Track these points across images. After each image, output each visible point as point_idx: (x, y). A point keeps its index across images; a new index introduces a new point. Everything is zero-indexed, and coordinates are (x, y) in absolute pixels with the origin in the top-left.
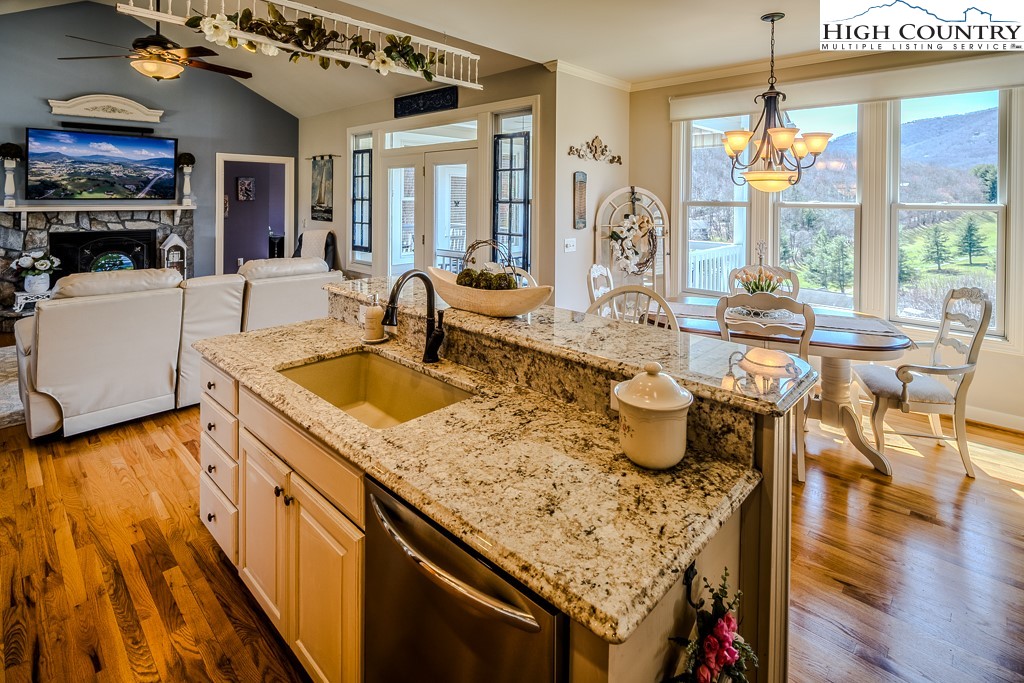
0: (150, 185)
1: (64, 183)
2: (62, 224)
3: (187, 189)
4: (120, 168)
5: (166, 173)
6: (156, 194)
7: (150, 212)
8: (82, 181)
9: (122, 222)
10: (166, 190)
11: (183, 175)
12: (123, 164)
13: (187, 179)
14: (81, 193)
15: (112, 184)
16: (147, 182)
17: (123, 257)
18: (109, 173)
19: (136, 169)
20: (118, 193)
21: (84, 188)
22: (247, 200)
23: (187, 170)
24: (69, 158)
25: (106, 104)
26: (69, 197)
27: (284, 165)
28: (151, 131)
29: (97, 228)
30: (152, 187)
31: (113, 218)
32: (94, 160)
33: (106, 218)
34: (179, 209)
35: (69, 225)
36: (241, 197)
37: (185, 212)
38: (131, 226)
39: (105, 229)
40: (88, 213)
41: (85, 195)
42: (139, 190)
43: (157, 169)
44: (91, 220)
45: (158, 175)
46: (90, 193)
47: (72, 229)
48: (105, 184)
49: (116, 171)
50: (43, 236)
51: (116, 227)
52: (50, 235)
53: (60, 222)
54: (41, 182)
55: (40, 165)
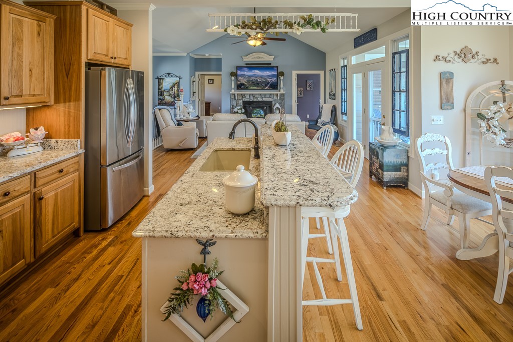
1: (246, 84)
3: (282, 86)
4: (260, 78)
5: (274, 80)
6: (271, 87)
7: (270, 94)
8: (250, 83)
9: (262, 98)
10: (274, 86)
11: (280, 80)
12: (261, 77)
13: (282, 82)
16: (268, 83)
17: (261, 111)
19: (265, 79)
20: (260, 87)
21: (251, 85)
22: (310, 90)
23: (282, 78)
24: (247, 76)
25: (257, 56)
26: (247, 89)
27: (320, 74)
28: (270, 64)
29: (255, 100)
30: (270, 85)
31: (259, 96)
32: (253, 76)
33: (257, 96)
34: (279, 93)
35: (248, 98)
36: (308, 88)
37: (281, 94)
38: (265, 99)
39: (257, 100)
40: (252, 94)
41: (251, 88)
42: (266, 86)
43: (272, 79)
44: (253, 97)
45: (272, 81)
46: (253, 87)
47: (248, 100)
48: (256, 84)
49: (259, 80)
50: (241, 102)
51: (260, 100)
52: (243, 101)
53: (245, 97)
54: (241, 83)
55: (240, 78)
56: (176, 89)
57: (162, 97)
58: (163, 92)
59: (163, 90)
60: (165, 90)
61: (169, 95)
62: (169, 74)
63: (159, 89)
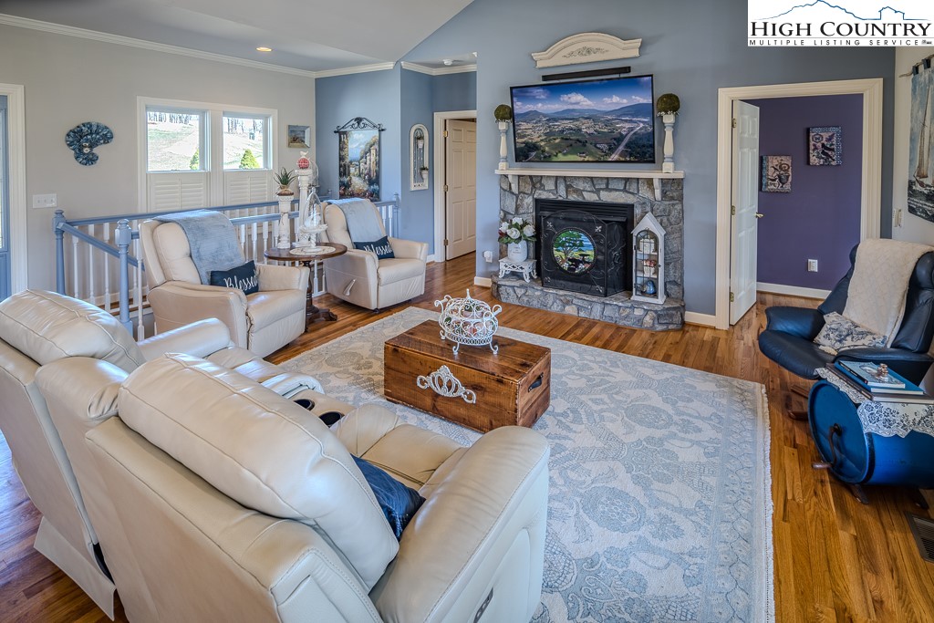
0: (624, 143)
1: (542, 144)
2: (544, 190)
3: (668, 148)
4: (590, 123)
5: (641, 125)
6: (631, 155)
7: (627, 180)
8: (557, 141)
9: (597, 191)
10: (643, 151)
11: (663, 125)
12: (593, 117)
13: (669, 133)
14: (556, 156)
15: (584, 144)
16: (619, 139)
17: (583, 237)
18: (580, 130)
19: (608, 123)
20: (590, 154)
21: (559, 149)
22: (826, 165)
23: (669, 119)
24: (545, 116)
26: (547, 159)
27: (860, 96)
28: (627, 69)
29: (573, 197)
30: (627, 146)
31: (588, 186)
32: (566, 115)
33: (581, 185)
34: (656, 176)
35: (549, 191)
36: (814, 160)
37: (664, 182)
38: (607, 197)
39: (580, 199)
41: (561, 157)
42: (612, 150)
43: (631, 121)
44: (568, 187)
45: (632, 129)
46: (565, 154)
47: (552, 197)
48: (576, 144)
49: (587, 127)
50: (529, 201)
51: (590, 197)
52: (537, 201)
53: (542, 187)
54: (526, 144)
55: (524, 126)
56: (373, 158)
57: (346, 179)
58: (349, 167)
59: (347, 161)
60: (351, 162)
61: (360, 176)
62: (359, 120)
63: (341, 158)
